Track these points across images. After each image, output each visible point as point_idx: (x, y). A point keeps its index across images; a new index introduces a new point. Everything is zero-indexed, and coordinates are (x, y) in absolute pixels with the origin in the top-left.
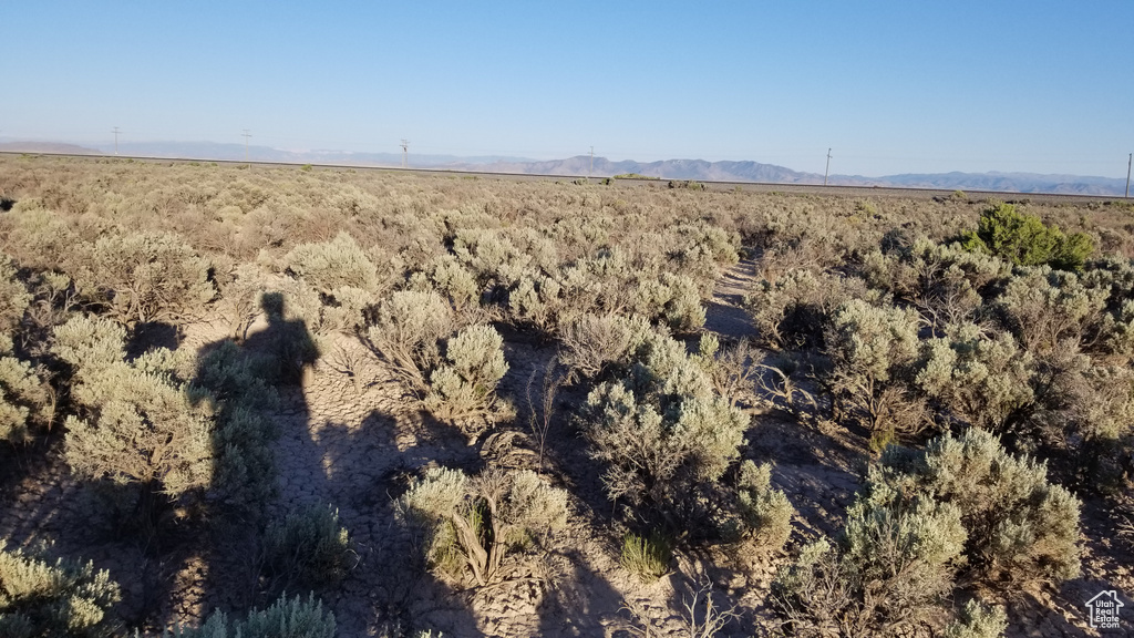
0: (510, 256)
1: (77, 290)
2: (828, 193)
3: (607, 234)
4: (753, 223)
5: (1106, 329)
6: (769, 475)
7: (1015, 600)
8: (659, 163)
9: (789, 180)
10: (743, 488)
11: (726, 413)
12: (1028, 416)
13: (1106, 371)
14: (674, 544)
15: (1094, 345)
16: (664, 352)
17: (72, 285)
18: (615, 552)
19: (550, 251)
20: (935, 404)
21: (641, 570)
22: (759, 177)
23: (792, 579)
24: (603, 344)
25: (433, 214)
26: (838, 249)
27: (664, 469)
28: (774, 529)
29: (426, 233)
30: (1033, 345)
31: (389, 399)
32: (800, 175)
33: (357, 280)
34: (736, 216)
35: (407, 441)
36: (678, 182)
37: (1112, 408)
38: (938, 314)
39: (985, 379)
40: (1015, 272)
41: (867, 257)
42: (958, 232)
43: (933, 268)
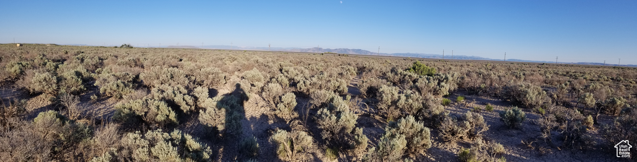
0: (297, 74)
1: (197, 80)
2: (379, 58)
3: (322, 68)
4: (360, 65)
5: (437, 89)
6: (362, 131)
7: (418, 156)
8: (336, 49)
9: (369, 54)
10: (356, 135)
11: (352, 116)
12: (421, 111)
13: (436, 99)
14: (339, 150)
15: (435, 93)
16: (337, 100)
17: (196, 79)
18: (324, 153)
19: (307, 73)
20: (401, 110)
21: (331, 158)
22: (362, 53)
23: (366, 158)
24: (321, 98)
25: (277, 63)
26: (381, 72)
27: (337, 131)
28: (363, 145)
29: (276, 68)
30: (423, 95)
31: (266, 111)
32: (372, 53)
33: (259, 80)
34: (356, 63)
35: (271, 122)
36: (341, 54)
37: (438, 108)
38: (403, 88)
39: (412, 103)
40: (420, 77)
41: (387, 74)
42: (408, 68)
43: (402, 76)
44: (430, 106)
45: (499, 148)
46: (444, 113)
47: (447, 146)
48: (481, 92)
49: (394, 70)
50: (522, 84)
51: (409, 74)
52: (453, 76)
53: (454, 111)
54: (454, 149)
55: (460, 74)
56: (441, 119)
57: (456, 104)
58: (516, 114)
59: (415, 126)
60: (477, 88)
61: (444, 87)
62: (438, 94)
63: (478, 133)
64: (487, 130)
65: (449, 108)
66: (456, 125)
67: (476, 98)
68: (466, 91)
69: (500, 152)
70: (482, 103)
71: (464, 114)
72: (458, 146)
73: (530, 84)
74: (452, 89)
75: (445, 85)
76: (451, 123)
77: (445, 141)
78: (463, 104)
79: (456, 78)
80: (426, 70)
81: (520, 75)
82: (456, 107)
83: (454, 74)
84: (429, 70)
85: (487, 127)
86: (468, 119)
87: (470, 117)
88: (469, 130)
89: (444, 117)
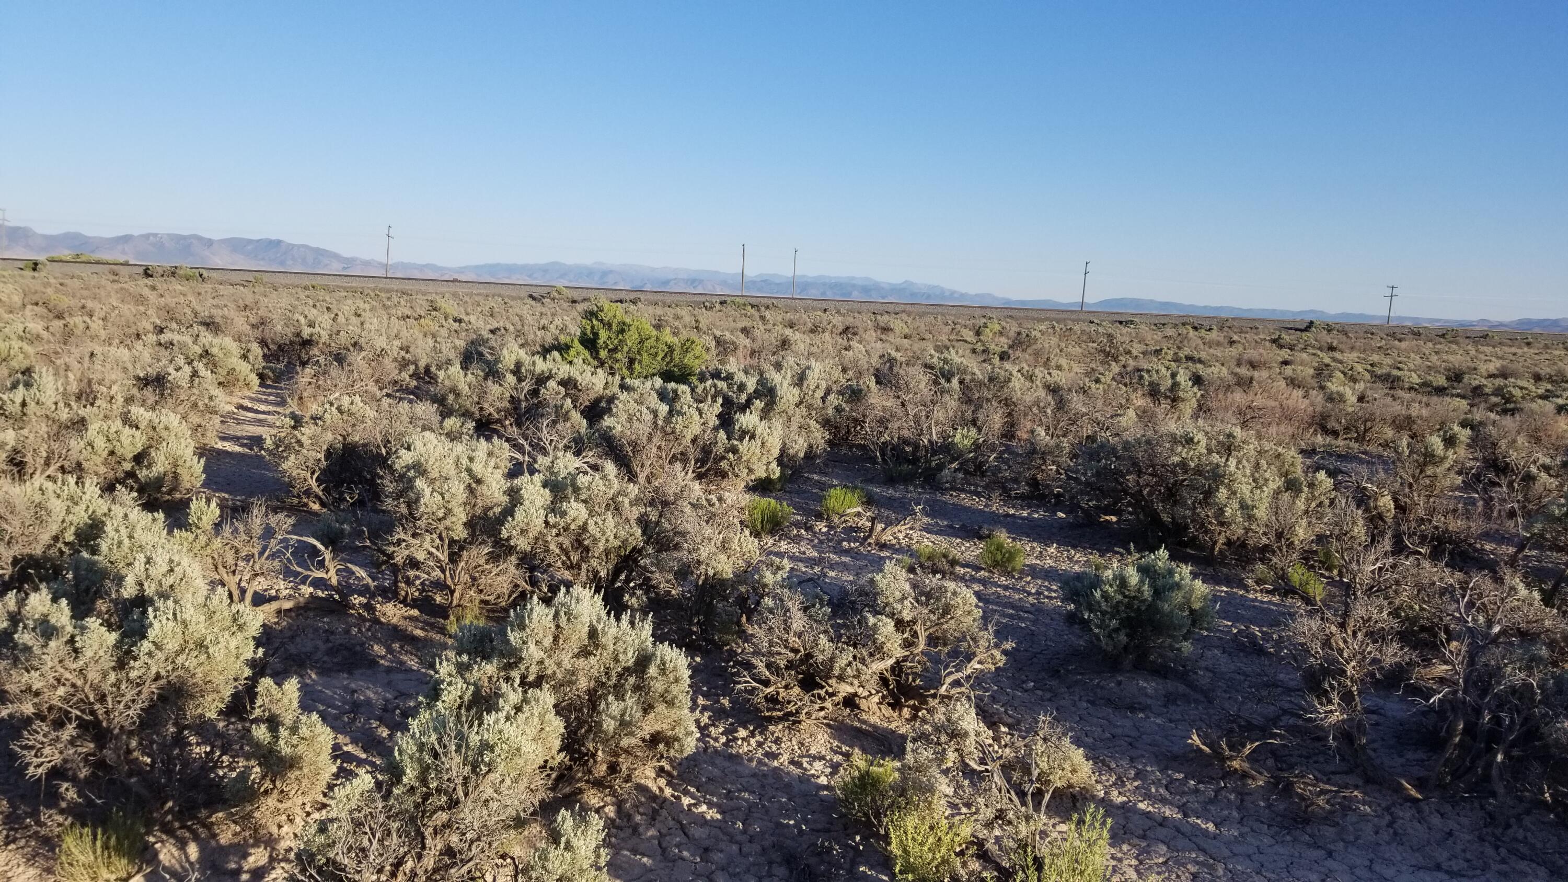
4: (280, 331)
5: (719, 449)
6: (297, 694)
7: (625, 796)
10: (256, 721)
12: (636, 561)
13: (715, 500)
15: (708, 470)
16: (125, 532)
20: (528, 562)
22: (291, 262)
24: (13, 530)
26: (403, 364)
27: (125, 715)
30: (642, 478)
32: (353, 262)
37: (723, 542)
38: (531, 445)
39: (585, 523)
40: (623, 387)
41: (441, 374)
42: (556, 339)
43: (527, 386)
44: (683, 534)
45: (1067, 766)
46: (757, 570)
47: (777, 741)
48: (956, 470)
49: (481, 354)
50: (1190, 428)
51: (564, 371)
52: (800, 380)
53: (811, 562)
54: (815, 758)
55: (837, 374)
56: (742, 601)
57: (822, 527)
58: (1158, 593)
59: (607, 640)
60: (934, 449)
61: (753, 437)
62: (724, 475)
63: (949, 680)
64: (997, 669)
65: (784, 546)
66: (825, 632)
67: (927, 502)
68: (873, 460)
69: (1070, 786)
70: (963, 527)
71: (863, 581)
72: (836, 743)
73: (1238, 431)
74: (799, 447)
75: (761, 428)
76: (798, 621)
77: (770, 720)
78: (858, 529)
79: (820, 394)
80: (653, 351)
81: (1176, 385)
82: (821, 542)
83: (809, 368)
84: (669, 347)
85: (997, 653)
86: (887, 604)
87: (898, 595)
88: (891, 662)
89: (759, 591)
